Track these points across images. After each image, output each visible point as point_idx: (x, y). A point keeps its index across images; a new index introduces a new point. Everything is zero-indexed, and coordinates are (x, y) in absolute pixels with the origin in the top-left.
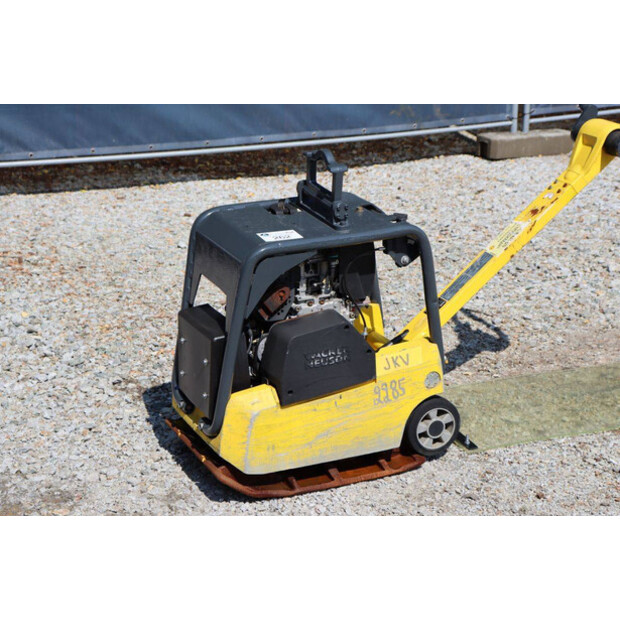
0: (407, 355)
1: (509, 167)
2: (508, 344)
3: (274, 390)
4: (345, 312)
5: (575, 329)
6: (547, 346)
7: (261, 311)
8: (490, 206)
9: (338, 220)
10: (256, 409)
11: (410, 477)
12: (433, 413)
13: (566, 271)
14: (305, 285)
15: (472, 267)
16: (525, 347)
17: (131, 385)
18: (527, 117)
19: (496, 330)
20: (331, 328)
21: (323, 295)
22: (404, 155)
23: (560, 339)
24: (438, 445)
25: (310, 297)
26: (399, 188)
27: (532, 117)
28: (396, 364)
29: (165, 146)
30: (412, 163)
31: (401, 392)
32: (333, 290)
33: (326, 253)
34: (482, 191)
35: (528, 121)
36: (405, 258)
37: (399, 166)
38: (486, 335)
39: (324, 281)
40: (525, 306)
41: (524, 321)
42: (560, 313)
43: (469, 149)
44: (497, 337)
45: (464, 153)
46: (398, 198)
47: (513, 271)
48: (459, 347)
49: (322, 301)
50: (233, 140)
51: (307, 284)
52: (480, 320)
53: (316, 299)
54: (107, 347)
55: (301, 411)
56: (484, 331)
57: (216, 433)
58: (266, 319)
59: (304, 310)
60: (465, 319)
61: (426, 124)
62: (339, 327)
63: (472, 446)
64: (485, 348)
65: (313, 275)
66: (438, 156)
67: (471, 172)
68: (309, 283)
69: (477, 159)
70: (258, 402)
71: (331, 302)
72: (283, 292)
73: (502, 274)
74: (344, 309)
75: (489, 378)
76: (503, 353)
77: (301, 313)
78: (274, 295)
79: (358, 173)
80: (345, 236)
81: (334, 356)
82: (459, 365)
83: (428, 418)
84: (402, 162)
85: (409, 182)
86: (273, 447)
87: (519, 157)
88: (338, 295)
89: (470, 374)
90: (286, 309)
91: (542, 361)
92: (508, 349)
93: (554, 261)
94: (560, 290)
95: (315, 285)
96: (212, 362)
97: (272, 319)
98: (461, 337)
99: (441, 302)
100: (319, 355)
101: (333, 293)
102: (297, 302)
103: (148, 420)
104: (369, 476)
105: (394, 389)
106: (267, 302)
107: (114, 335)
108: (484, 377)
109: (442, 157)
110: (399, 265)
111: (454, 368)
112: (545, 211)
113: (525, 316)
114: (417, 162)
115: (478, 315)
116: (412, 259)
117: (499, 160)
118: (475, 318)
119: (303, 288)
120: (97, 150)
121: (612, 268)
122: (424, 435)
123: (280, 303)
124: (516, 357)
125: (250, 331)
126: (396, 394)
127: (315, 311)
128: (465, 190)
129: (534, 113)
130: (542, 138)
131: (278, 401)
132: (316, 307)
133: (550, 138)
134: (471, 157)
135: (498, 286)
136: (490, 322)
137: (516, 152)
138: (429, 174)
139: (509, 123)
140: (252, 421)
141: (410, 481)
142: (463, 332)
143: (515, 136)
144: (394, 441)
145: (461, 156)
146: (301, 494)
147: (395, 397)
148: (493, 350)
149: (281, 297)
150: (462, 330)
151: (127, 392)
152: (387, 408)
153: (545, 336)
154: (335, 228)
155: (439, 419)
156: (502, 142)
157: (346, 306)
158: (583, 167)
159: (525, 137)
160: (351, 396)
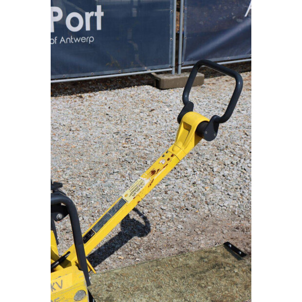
0: (62, 281)
1: (170, 94)
2: (149, 230)
6: (172, 231)
8: (156, 122)
13: (190, 171)
15: (113, 208)
16: (159, 233)
18: (180, 66)
22: (116, 85)
26: (109, 108)
27: (182, 66)
28: (53, 288)
30: (120, 90)
34: (154, 110)
35: (180, 68)
36: (59, 215)
37: (113, 92)
38: (138, 222)
40: (163, 199)
41: (161, 211)
42: (183, 204)
44: (144, 224)
45: (148, 84)
46: (107, 114)
48: (120, 233)
52: (136, 210)
56: (137, 219)
61: (127, 70)
64: (135, 234)
66: (134, 86)
67: (150, 97)
69: (154, 88)
75: (133, 262)
79: (90, 96)
82: (117, 249)
84: (114, 89)
85: (115, 103)
87: (176, 88)
89: (122, 258)
91: (167, 246)
92: (149, 235)
94: (185, 186)
99: (92, 233)
108: (130, 260)
109: (136, 86)
111: (113, 252)
112: (160, 173)
113: (163, 207)
114: (122, 90)
117: (165, 89)
124: (152, 242)
128: (145, 109)
129: (184, 64)
134: (151, 87)
136: (141, 212)
137: (174, 85)
138: (127, 98)
139: (171, 69)
143: (174, 76)
145: (146, 86)
156: (167, 80)
159: (179, 77)
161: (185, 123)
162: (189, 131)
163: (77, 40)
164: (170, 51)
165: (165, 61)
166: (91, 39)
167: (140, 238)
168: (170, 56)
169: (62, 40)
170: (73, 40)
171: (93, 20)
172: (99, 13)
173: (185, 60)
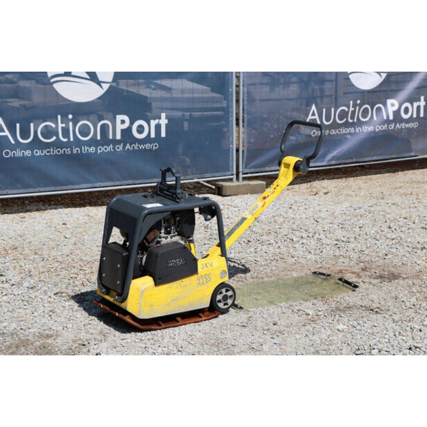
0: (212, 263)
1: (234, 199)
2: (250, 271)
3: (152, 278)
4: (182, 242)
5: (281, 264)
6: (268, 271)
7: (145, 241)
9: (179, 199)
10: (144, 287)
12: (224, 290)
13: (272, 241)
14: (164, 229)
15: (237, 224)
16: (258, 271)
17: (64, 295)
18: (241, 174)
20: (177, 248)
21: (172, 235)
23: (274, 268)
24: (226, 307)
25: (166, 235)
27: (243, 174)
28: (206, 265)
29: (47, 189)
31: (209, 280)
33: (174, 213)
35: (241, 176)
36: (209, 217)
38: (238, 268)
39: (172, 228)
40: (255, 256)
41: (256, 262)
42: (272, 258)
43: (211, 191)
44: (244, 268)
45: (208, 193)
47: (246, 242)
49: (172, 237)
50: (85, 186)
52: (234, 262)
53: (169, 236)
54: (45, 280)
56: (237, 266)
57: (124, 299)
58: (147, 245)
59: (164, 241)
62: (181, 248)
63: (241, 308)
64: (239, 273)
65: (167, 225)
68: (166, 229)
69: (216, 196)
70: (145, 284)
71: (176, 238)
72: (155, 232)
73: (241, 243)
75: (243, 284)
76: (248, 274)
77: (162, 243)
78: (151, 233)
80: (182, 205)
81: (179, 262)
83: (221, 293)
86: (152, 305)
87: (239, 195)
88: (179, 235)
89: (234, 283)
90: (156, 241)
91: (267, 276)
92: (250, 273)
93: (265, 238)
94: (270, 249)
95: (168, 229)
96: (122, 266)
97: (150, 245)
99: (226, 238)
100: (172, 261)
101: (176, 233)
102: (160, 237)
104: (195, 320)
105: (206, 278)
106: (147, 237)
107: (47, 275)
108: (241, 283)
110: (206, 220)
112: (269, 197)
113: (256, 260)
116: (212, 217)
117: (230, 196)
118: (231, 261)
119: (163, 231)
120: (9, 192)
121: (295, 240)
122: (219, 301)
123: (153, 237)
124: (254, 275)
125: (139, 251)
126: (207, 281)
127: (169, 242)
129: (245, 172)
130: (250, 185)
131: (154, 283)
132: (169, 240)
133: (253, 185)
134: (212, 195)
135: (240, 248)
136: (239, 262)
137: (236, 192)
139: (232, 177)
140: (142, 292)
141: (214, 322)
143: (235, 183)
144: (206, 303)
146: (165, 328)
148: (243, 273)
149: (154, 235)
151: (63, 297)
152: (203, 287)
153: (267, 267)
154: (178, 202)
155: (226, 293)
156: (229, 186)
157: (182, 239)
158: (285, 177)
159: (241, 184)
160: (186, 281)
161: (285, 164)
162: (288, 168)
163: (142, 147)
164: (231, 158)
165: (226, 168)
166: (156, 146)
168: (231, 164)
169: (128, 146)
170: (138, 147)
171: (158, 127)
172: (164, 121)
173: (246, 167)
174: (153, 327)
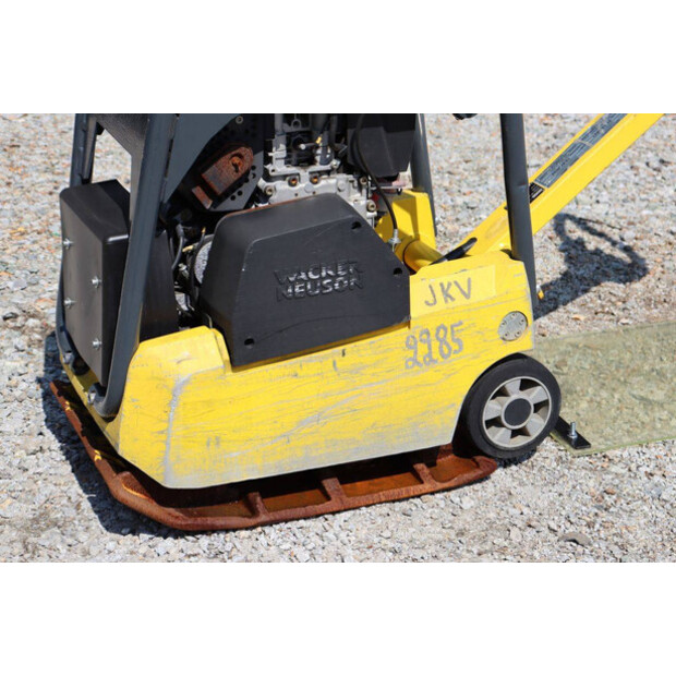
0: (469, 281)
2: (645, 271)
3: (220, 336)
4: (359, 201)
7: (198, 192)
10: (187, 369)
11: (468, 498)
12: (512, 385)
14: (283, 147)
15: (593, 128)
19: (627, 249)
20: (326, 226)
21: (318, 167)
24: (521, 441)
25: (292, 170)
28: (447, 296)
31: (455, 347)
32: (336, 158)
38: (611, 258)
39: (319, 141)
40: (673, 215)
41: (671, 237)
44: (628, 260)
47: (656, 164)
48: (565, 275)
49: (315, 178)
51: (287, 145)
52: (601, 235)
53: (305, 174)
54: (12, 262)
55: (268, 377)
56: (607, 252)
58: (208, 207)
59: (281, 192)
60: (576, 233)
62: (342, 225)
63: (581, 443)
64: (607, 277)
65: (300, 128)
68: (292, 145)
70: (189, 359)
71: (332, 181)
72: (240, 156)
73: (637, 169)
74: (357, 195)
75: (612, 326)
76: (638, 286)
77: (275, 199)
78: (223, 160)
81: (332, 278)
82: (565, 303)
83: (503, 393)
86: (218, 441)
88: (346, 168)
89: (582, 318)
90: (247, 190)
92: (645, 279)
95: (303, 146)
96: (105, 284)
97: (221, 208)
98: (569, 259)
99: (534, 190)
100: (303, 276)
101: (335, 163)
102: (268, 178)
103: (39, 380)
104: (395, 492)
105: (442, 341)
106: (208, 174)
107: (28, 243)
108: (605, 323)
111: (555, 308)
115: (598, 227)
118: (592, 232)
119: (279, 152)
122: (495, 422)
123: (234, 177)
124: (657, 292)
125: (180, 229)
126: (446, 351)
127: (302, 195)
131: (226, 356)
132: (304, 188)
135: (630, 185)
136: (616, 238)
140: (176, 392)
142: (573, 252)
144: (441, 432)
146: (271, 523)
147: (443, 356)
148: (620, 281)
149: (236, 166)
150: (573, 250)
151: (23, 333)
152: (430, 375)
155: (523, 395)
157: (360, 188)
160: (362, 351)
167: (622, 285)
174: (220, 522)
